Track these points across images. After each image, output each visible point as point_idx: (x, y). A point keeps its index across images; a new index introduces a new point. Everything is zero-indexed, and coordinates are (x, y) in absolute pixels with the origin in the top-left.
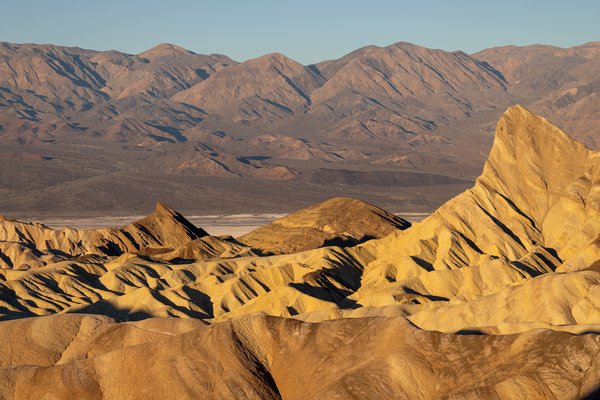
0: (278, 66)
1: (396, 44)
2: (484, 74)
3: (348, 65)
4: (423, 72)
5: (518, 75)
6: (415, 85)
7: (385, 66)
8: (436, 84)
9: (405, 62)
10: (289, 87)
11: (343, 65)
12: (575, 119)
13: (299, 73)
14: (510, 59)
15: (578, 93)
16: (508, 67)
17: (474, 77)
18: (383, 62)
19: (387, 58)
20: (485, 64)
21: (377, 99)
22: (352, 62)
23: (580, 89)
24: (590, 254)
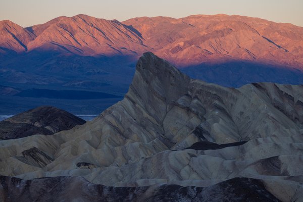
0: (8, 28)
1: (78, 16)
2: (129, 33)
3: (49, 28)
4: (93, 32)
5: (149, 34)
6: (89, 40)
7: (71, 28)
8: (101, 39)
9: (83, 26)
10: (15, 40)
13: (20, 32)
14: (145, 25)
15: (185, 45)
16: (143, 29)
17: (123, 35)
18: (70, 26)
19: (72, 23)
20: (130, 28)
22: (51, 26)
23: (185, 43)
24: (191, 139)
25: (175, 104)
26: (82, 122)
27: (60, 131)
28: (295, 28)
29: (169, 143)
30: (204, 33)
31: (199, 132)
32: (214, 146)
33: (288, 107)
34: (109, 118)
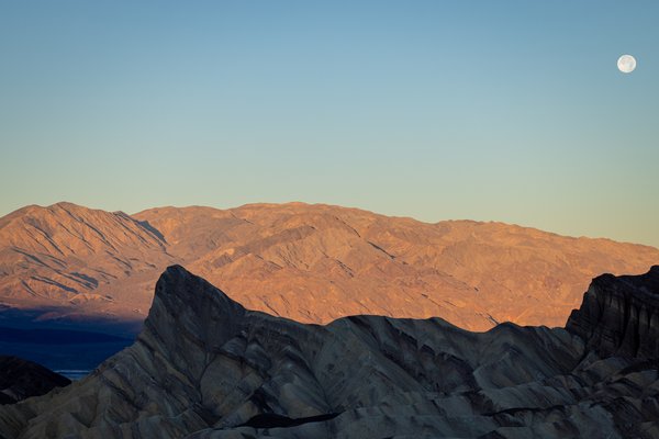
1: (58, 204)
2: (144, 235)
3: (10, 224)
4: (84, 232)
5: (177, 236)
6: (76, 244)
7: (47, 225)
8: (97, 244)
9: (67, 222)
11: (5, 224)
12: (231, 279)
14: (169, 220)
15: (235, 253)
16: (167, 227)
17: (133, 236)
18: (45, 221)
19: (49, 217)
20: (145, 225)
21: (40, 258)
22: (14, 221)
23: (236, 249)
24: (246, 411)
25: (220, 352)
26: (65, 382)
27: (27, 397)
28: (418, 224)
29: (210, 417)
30: (267, 234)
31: (259, 398)
32: (286, 422)
33: (408, 357)
34: (109, 375)
